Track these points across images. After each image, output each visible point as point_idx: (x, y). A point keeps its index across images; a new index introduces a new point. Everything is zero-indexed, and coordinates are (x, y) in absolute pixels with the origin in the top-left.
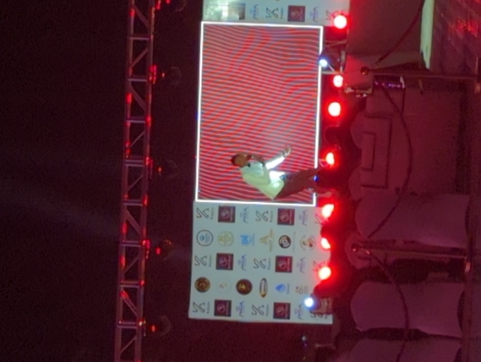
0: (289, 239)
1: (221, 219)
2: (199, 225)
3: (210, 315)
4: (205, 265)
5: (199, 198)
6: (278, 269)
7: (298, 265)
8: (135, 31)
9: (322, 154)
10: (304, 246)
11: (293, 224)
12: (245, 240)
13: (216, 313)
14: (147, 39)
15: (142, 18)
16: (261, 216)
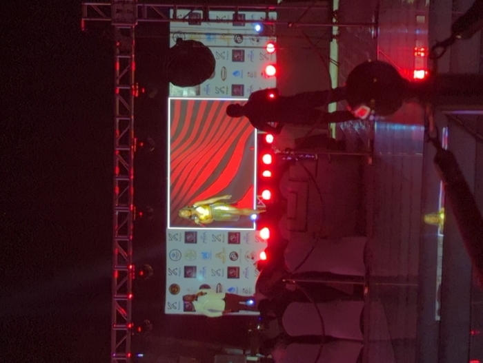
0: (237, 255)
1: (187, 241)
2: (170, 246)
3: (181, 311)
4: (176, 274)
5: (171, 226)
6: (230, 276)
7: (244, 272)
8: (120, 113)
9: (259, 192)
10: (248, 259)
11: (239, 243)
12: (205, 256)
13: (185, 310)
14: (129, 119)
15: (126, 104)
16: (216, 237)
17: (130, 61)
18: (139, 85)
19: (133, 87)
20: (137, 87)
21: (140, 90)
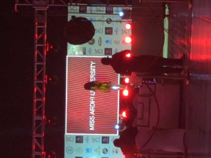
0: (107, 150)
1: (77, 142)
2: (67, 144)
8: (37, 60)
10: (114, 153)
11: (108, 143)
12: (88, 150)
14: (43, 64)
15: (41, 55)
16: (94, 140)
17: (44, 30)
18: (49, 44)
19: (45, 45)
20: (48, 45)
21: (50, 46)
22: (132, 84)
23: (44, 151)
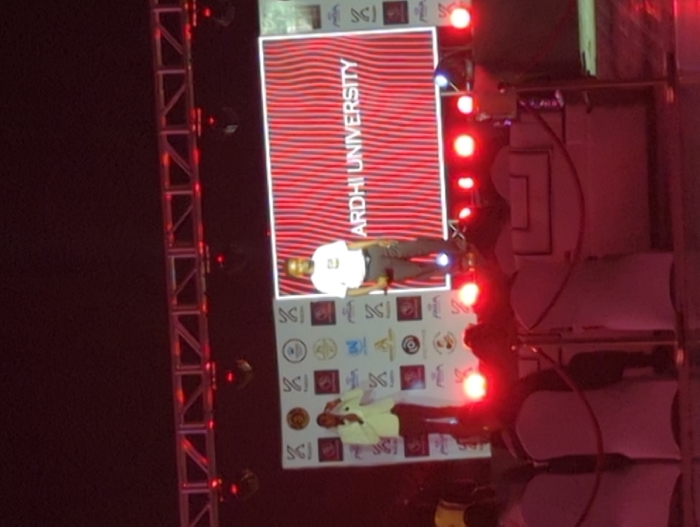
0: (416, 340)
1: (315, 321)
2: (283, 333)
3: (314, 462)
4: (299, 389)
6: (405, 386)
7: (433, 376)
8: (164, 61)
9: (453, 214)
10: (440, 349)
11: (420, 317)
12: (353, 348)
13: (322, 458)
14: (183, 71)
15: (173, 42)
16: (373, 311)
18: (197, 3)
19: (186, 6)
20: (194, 7)
21: (200, 11)
22: (483, 117)
23: (211, 361)
